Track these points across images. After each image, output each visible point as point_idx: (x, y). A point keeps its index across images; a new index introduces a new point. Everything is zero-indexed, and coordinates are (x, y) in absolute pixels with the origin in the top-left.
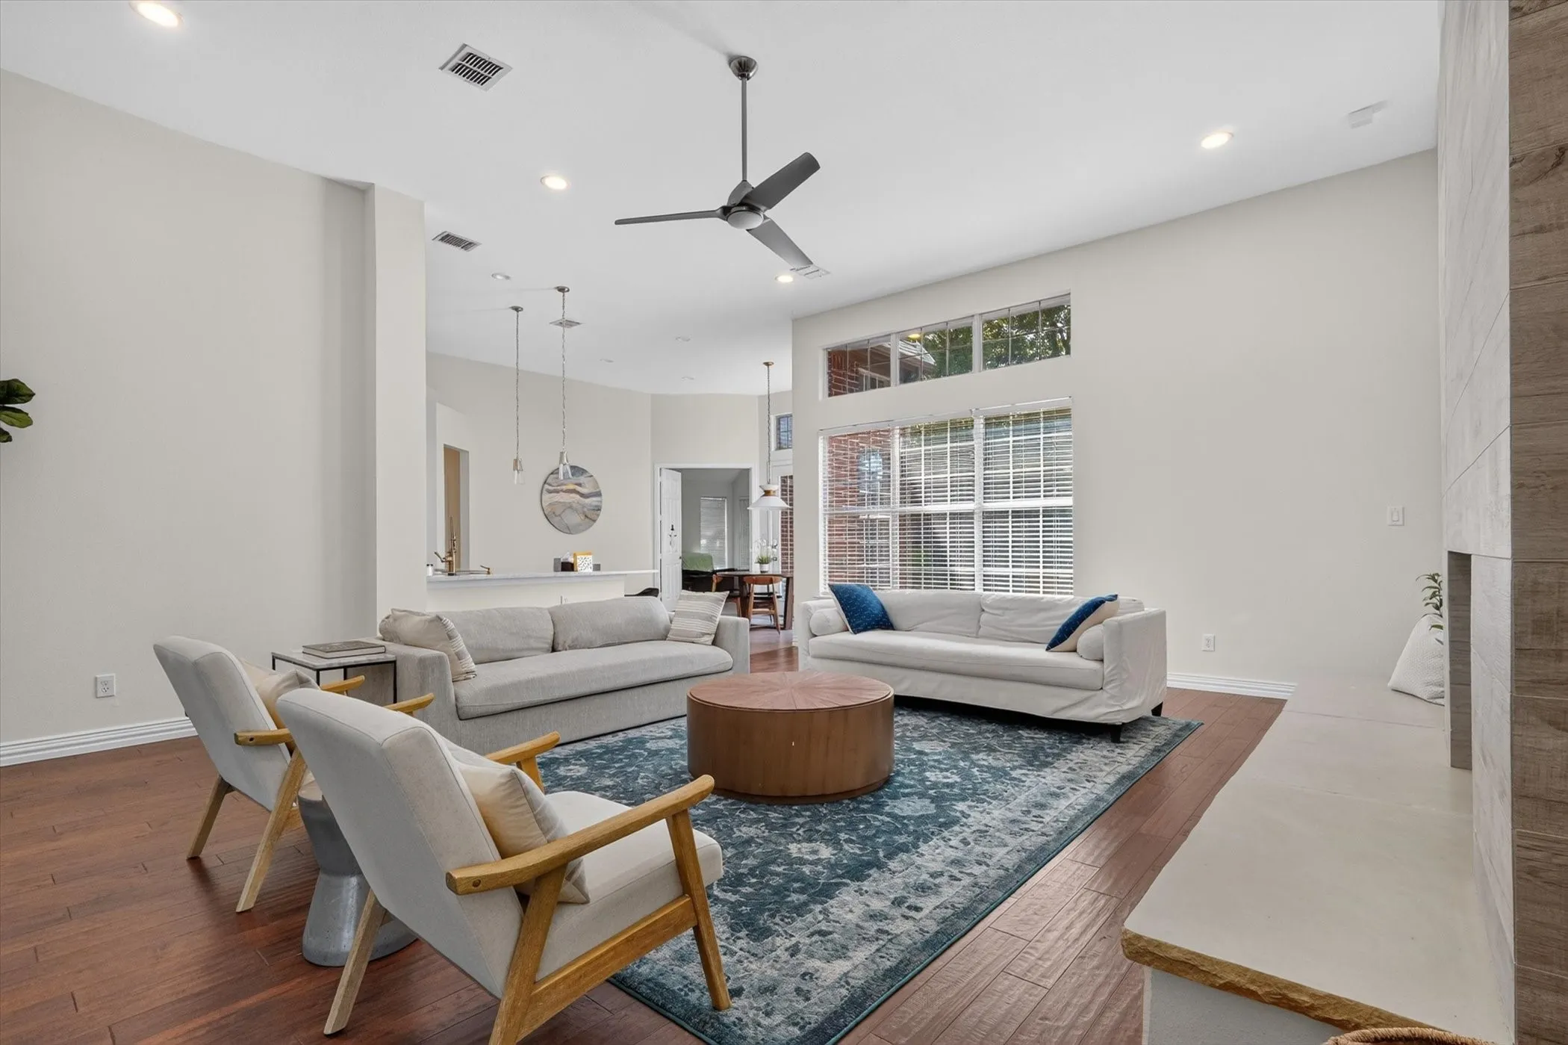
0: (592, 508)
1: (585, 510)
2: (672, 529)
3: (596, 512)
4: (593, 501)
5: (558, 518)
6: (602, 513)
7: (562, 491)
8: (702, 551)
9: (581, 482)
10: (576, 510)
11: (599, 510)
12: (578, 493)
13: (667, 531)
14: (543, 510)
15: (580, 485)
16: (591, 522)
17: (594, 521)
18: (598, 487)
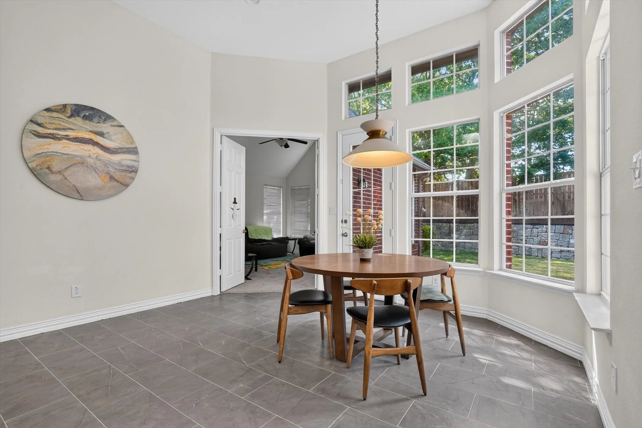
0: (124, 168)
1: (112, 170)
2: (235, 202)
3: (130, 175)
4: (126, 159)
5: (58, 177)
6: (139, 178)
7: (67, 138)
8: (265, 225)
9: (105, 131)
10: (95, 170)
11: (136, 171)
12: (96, 144)
13: (227, 203)
14: (25, 161)
15: (101, 134)
16: (122, 187)
17: (127, 186)
18: (133, 142)
